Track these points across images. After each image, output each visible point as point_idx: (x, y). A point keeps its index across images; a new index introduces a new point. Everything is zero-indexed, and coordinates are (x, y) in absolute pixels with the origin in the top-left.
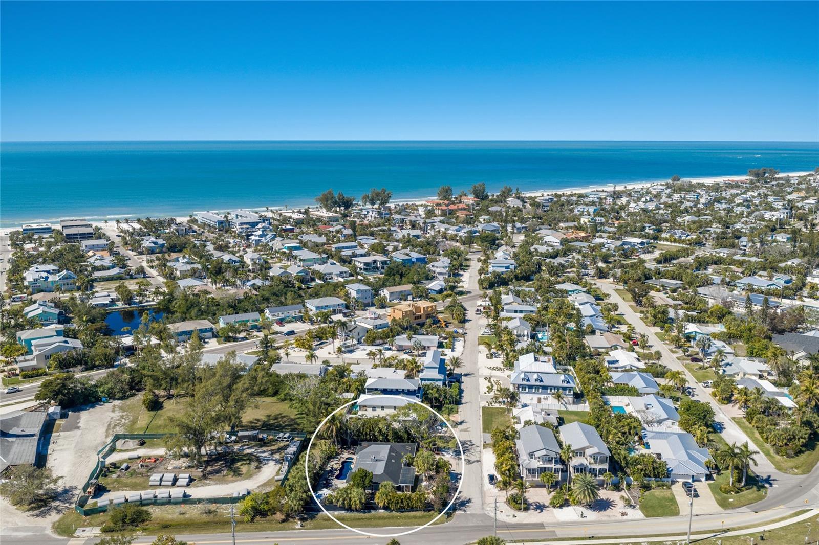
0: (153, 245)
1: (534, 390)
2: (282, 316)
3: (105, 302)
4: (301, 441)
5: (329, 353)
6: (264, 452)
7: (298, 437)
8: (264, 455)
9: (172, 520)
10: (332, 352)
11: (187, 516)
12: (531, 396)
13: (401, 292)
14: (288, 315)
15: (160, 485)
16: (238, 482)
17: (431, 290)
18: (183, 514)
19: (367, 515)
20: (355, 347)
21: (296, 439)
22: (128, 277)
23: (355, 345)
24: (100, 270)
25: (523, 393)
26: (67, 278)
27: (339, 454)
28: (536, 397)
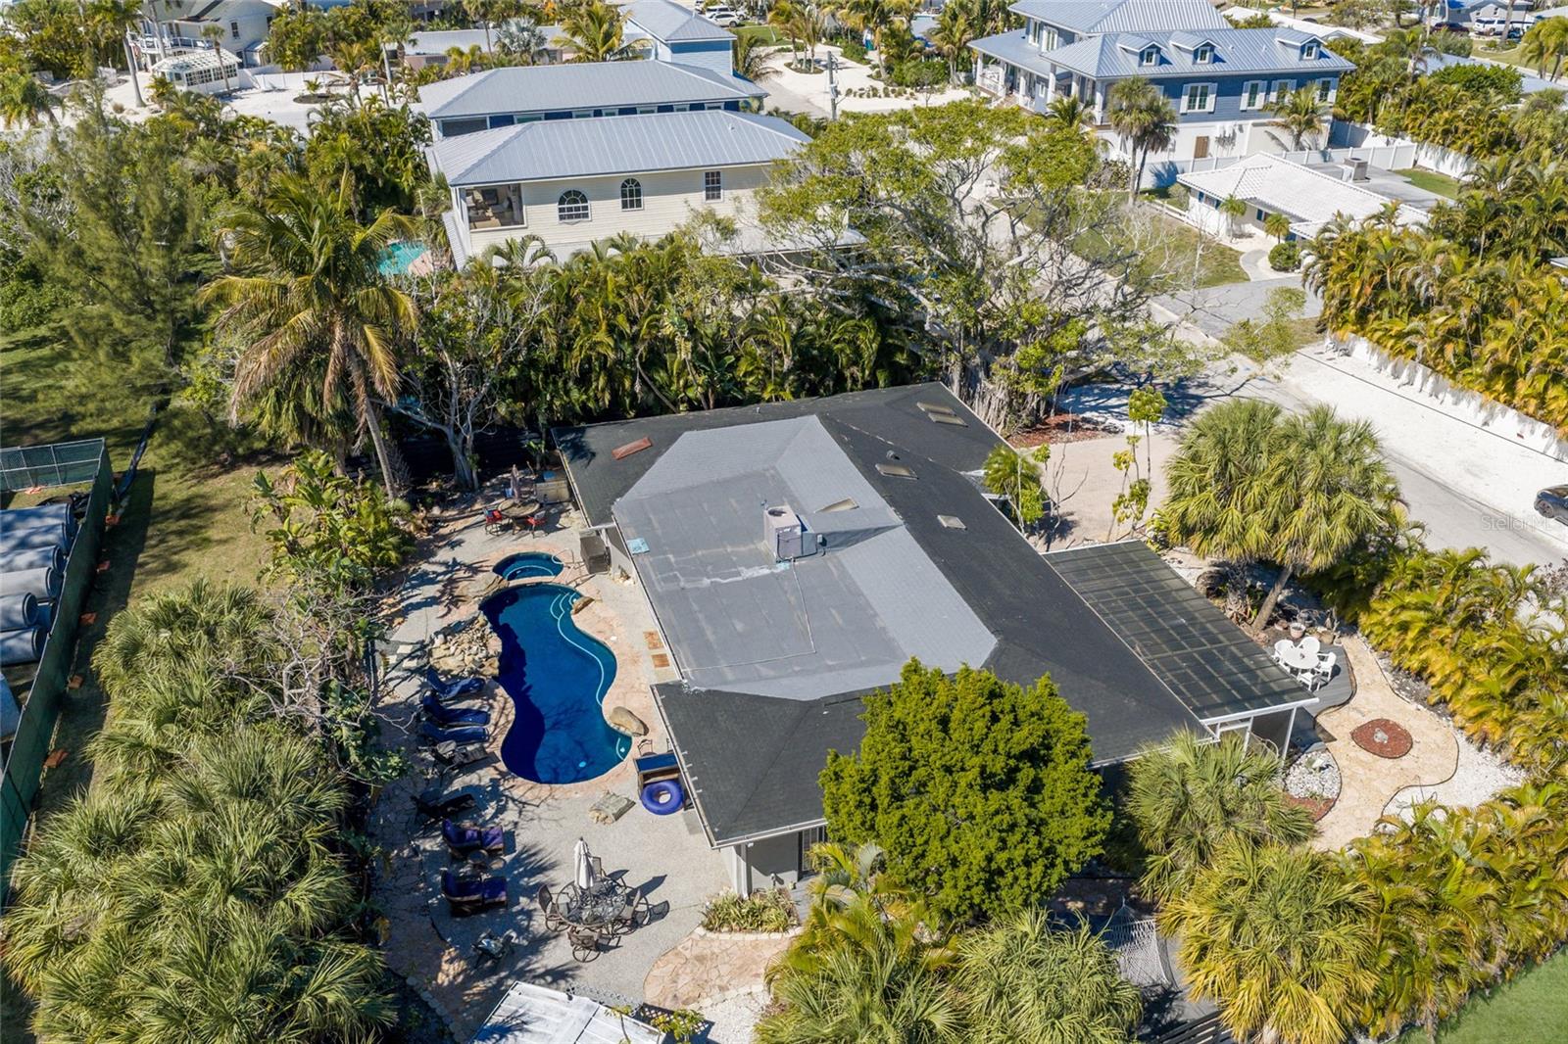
4: (76, 501)
7: (37, 479)
20: (234, 82)
21: (29, 496)
23: (230, 71)
27: (426, 552)
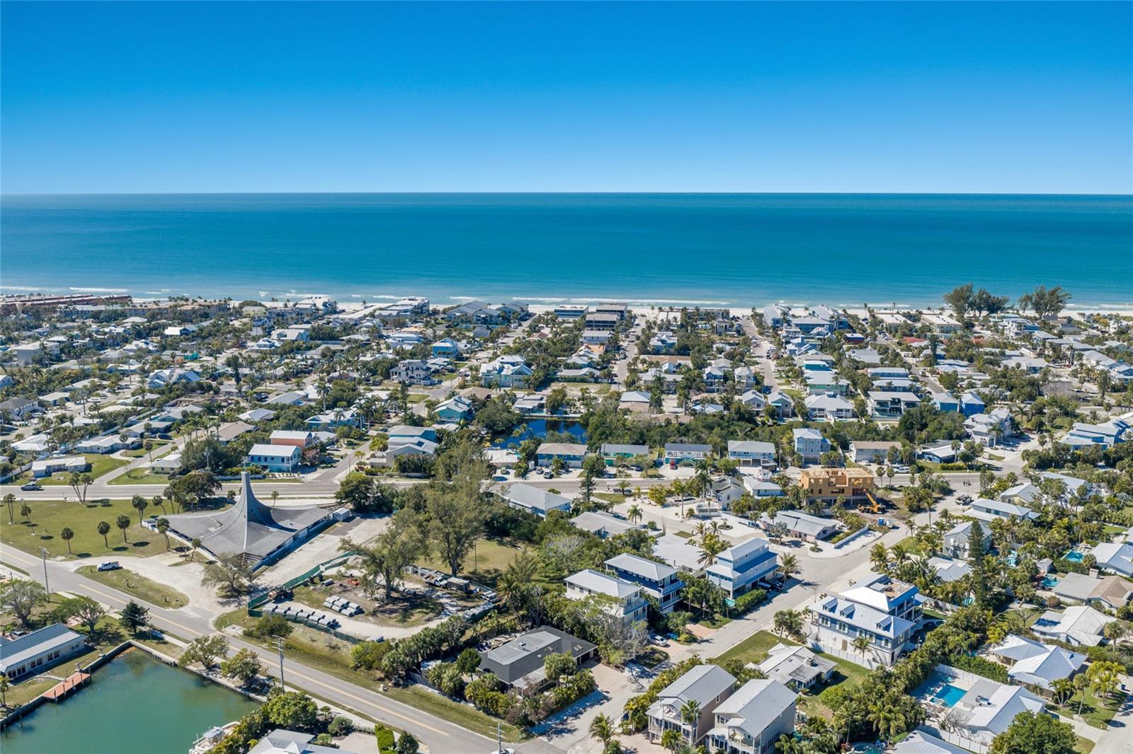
0: (660, 343)
1: (838, 626)
2: (679, 456)
3: (528, 407)
5: (677, 514)
6: (452, 606)
8: (450, 608)
9: (301, 644)
10: (680, 514)
11: (315, 644)
12: (835, 634)
13: (876, 450)
14: (689, 456)
15: (331, 608)
16: (394, 628)
17: (934, 455)
18: (314, 641)
19: (454, 704)
22: (592, 380)
24: (571, 368)
25: (824, 627)
26: (520, 373)
28: (841, 637)
